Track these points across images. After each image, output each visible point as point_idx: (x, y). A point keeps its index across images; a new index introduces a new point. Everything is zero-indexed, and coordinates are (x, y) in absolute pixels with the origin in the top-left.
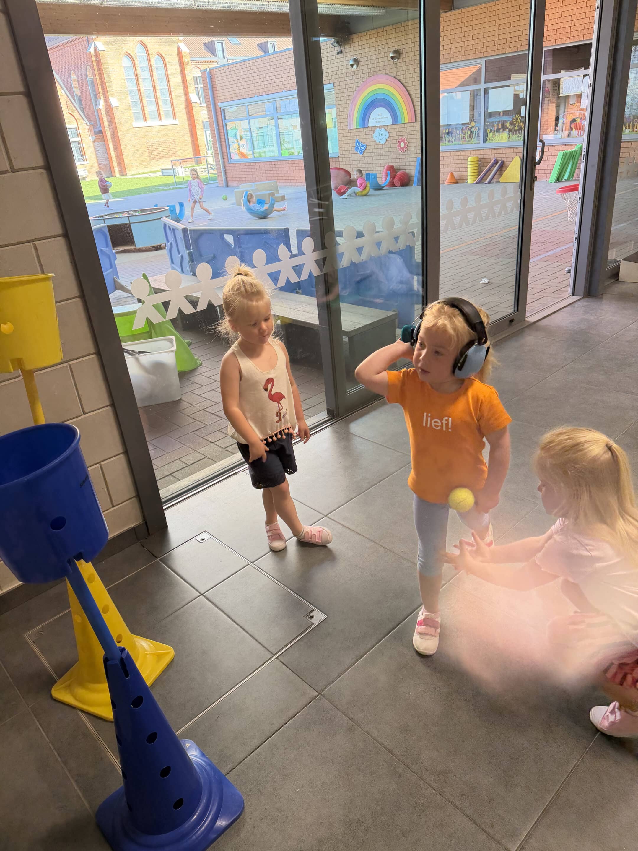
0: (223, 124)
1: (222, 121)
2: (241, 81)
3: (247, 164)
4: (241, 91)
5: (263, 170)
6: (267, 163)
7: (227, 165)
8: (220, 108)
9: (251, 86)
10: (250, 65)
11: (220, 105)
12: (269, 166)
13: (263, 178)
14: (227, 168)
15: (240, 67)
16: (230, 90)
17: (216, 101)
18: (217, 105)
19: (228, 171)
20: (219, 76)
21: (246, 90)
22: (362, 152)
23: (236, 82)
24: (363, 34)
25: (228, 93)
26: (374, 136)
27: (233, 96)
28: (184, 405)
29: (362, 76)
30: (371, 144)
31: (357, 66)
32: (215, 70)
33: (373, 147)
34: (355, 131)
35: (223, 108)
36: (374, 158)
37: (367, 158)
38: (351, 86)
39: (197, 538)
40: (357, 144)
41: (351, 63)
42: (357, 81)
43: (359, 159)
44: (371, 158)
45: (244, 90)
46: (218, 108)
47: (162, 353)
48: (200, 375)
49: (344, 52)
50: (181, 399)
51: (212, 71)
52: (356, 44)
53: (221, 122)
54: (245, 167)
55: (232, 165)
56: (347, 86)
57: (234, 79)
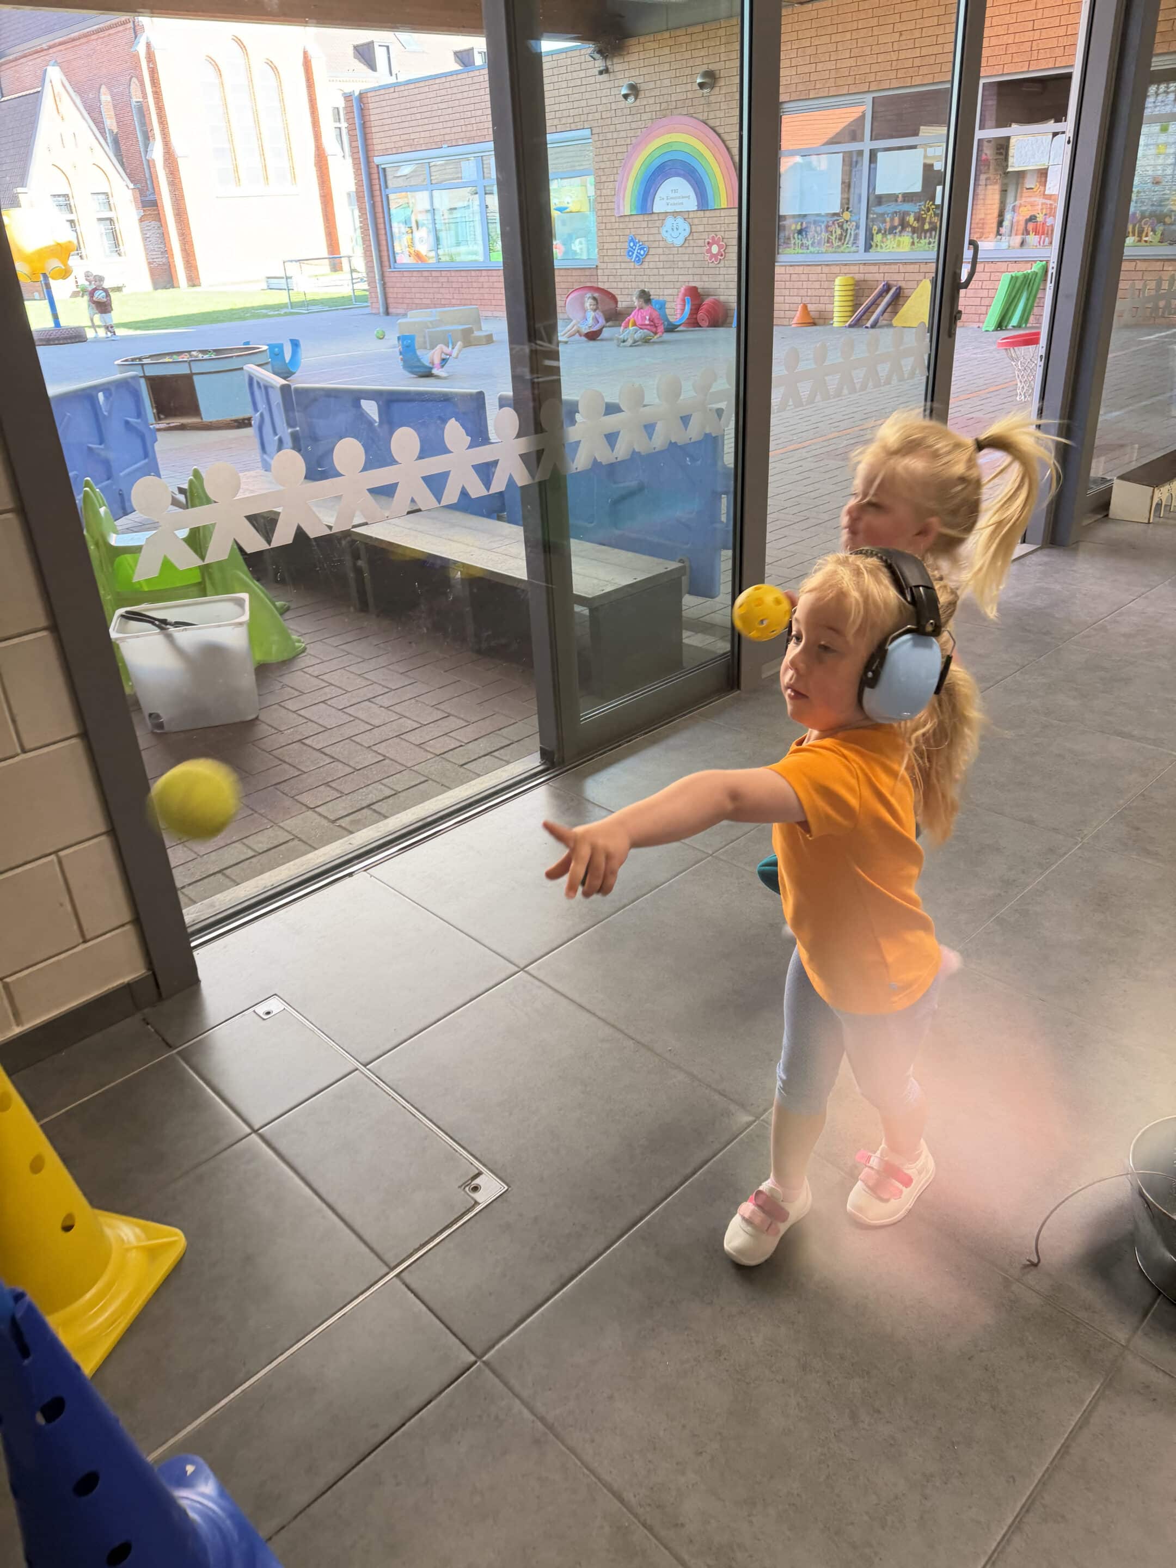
0: (381, 195)
1: (380, 190)
2: (418, 116)
3: (426, 274)
4: (417, 135)
5: (455, 285)
6: (463, 274)
7: (387, 274)
8: (378, 166)
9: (435, 126)
10: (436, 87)
11: (377, 160)
12: (464, 279)
13: (454, 301)
14: (387, 279)
15: (416, 91)
16: (397, 132)
17: (371, 154)
18: (370, 159)
19: (389, 285)
20: (376, 105)
21: (427, 134)
22: (640, 260)
23: (409, 118)
24: (648, 38)
25: (394, 139)
26: (663, 231)
27: (402, 144)
28: (263, 729)
29: (645, 117)
30: (656, 244)
31: (636, 99)
32: (369, 95)
33: (660, 251)
34: (627, 219)
35: (383, 166)
36: (662, 272)
37: (648, 272)
38: (623, 134)
39: (257, 1009)
40: (632, 244)
41: (624, 91)
42: (634, 125)
43: (634, 272)
44: (655, 271)
45: (423, 134)
46: (373, 165)
47: (219, 626)
48: (300, 673)
49: (611, 70)
50: (257, 718)
51: (364, 95)
52: (636, 56)
53: (377, 193)
54: (422, 279)
55: (397, 274)
56: (615, 135)
57: (405, 112)
